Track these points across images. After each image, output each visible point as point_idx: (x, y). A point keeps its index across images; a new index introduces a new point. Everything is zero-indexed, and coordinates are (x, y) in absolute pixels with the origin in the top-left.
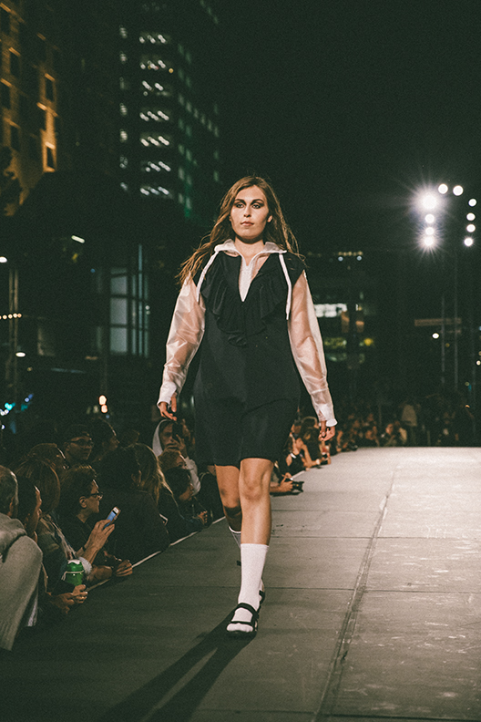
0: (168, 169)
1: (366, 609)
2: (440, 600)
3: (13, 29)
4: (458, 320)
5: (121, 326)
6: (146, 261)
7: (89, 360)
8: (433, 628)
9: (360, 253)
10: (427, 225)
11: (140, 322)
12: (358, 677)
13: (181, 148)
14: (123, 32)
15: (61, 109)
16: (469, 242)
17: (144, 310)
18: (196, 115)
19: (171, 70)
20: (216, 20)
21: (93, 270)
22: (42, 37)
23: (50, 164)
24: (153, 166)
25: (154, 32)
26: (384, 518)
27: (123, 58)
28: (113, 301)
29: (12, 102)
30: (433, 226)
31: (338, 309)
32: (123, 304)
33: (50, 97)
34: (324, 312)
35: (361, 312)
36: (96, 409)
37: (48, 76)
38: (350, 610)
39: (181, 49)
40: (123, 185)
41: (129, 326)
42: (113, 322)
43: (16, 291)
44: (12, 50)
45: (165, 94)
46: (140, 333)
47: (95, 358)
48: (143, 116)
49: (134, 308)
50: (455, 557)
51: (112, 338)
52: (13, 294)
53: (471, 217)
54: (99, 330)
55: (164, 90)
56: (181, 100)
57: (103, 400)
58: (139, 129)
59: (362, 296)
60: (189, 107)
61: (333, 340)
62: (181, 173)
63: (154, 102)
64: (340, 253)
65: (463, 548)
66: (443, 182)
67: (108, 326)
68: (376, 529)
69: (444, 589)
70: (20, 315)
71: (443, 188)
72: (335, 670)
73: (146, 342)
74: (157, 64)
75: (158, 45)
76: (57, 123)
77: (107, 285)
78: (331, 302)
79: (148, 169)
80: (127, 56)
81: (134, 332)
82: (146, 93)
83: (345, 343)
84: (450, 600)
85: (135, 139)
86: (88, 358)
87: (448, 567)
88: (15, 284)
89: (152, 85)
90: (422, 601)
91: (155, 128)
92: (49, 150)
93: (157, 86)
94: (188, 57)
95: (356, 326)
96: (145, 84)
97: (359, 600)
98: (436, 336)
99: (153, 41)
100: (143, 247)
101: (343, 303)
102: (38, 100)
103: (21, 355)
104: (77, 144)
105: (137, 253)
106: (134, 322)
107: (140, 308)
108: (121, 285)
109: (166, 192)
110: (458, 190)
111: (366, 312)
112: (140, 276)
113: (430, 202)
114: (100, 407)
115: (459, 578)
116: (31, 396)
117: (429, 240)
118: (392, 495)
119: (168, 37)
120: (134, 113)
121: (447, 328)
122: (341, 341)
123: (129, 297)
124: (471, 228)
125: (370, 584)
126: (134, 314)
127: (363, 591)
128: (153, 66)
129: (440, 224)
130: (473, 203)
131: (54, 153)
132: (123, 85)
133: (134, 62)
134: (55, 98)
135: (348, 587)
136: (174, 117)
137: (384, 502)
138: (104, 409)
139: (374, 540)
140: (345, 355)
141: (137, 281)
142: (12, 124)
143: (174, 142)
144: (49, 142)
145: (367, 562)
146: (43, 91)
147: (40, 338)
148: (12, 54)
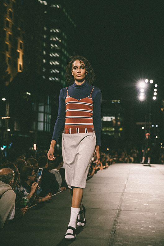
0: (58, 72)
1: (121, 216)
2: (146, 214)
3: (10, 26)
4: (151, 123)
5: (41, 122)
6: (50, 101)
7: (31, 133)
8: (144, 223)
9: (119, 100)
10: (141, 92)
11: (48, 120)
12: (119, 239)
13: (62, 66)
14: (45, 28)
15: (24, 52)
16: (154, 98)
17: (49, 117)
18: (68, 55)
19: (60, 41)
20: (75, 25)
21: (33, 104)
22: (19, 29)
23: (20, 69)
24: (53, 71)
25: (55, 28)
26: (126, 186)
27: (45, 36)
28: (39, 114)
29: (9, 49)
30: (143, 92)
31: (111, 119)
32: (42, 115)
33: (21, 48)
34: (107, 119)
35: (119, 119)
36: (33, 148)
37: (21, 41)
38: (116, 216)
39: (63, 34)
40: (44, 77)
41: (44, 122)
42: (39, 120)
43: (8, 110)
44: (10, 33)
45: (58, 48)
46: (48, 124)
47: (33, 132)
48: (51, 55)
49: (46, 116)
50: (150, 200)
51: (39, 126)
52: (7, 111)
53: (155, 90)
54: (34, 123)
55: (58, 47)
56: (63, 50)
57: (35, 145)
58: (49, 59)
59: (119, 114)
60: (65, 53)
61: (110, 128)
62: (62, 73)
63: (54, 50)
64: (112, 100)
65: (152, 197)
66: (147, 79)
67: (37, 122)
68: (124, 190)
69: (147, 210)
70: (9, 117)
71: (147, 81)
72: (112, 236)
73: (50, 127)
74: (55, 39)
75: (56, 33)
76: (23, 56)
77: (38, 109)
78: (109, 116)
79: (52, 72)
80: (46, 36)
81: (46, 124)
82: (52, 48)
83: (114, 129)
84: (149, 214)
85: (48, 62)
86: (31, 132)
87: (148, 203)
88: (8, 107)
89: (54, 45)
90: (140, 214)
91: (54, 59)
92: (20, 65)
93: (56, 46)
94: (66, 37)
95: (117, 124)
96: (52, 45)
97: (119, 213)
98: (143, 128)
99: (55, 31)
100: (50, 97)
101: (113, 116)
102: (17, 49)
103: (9, 130)
104: (29, 63)
105: (47, 98)
106: (46, 120)
107: (48, 116)
108: (42, 109)
109: (57, 79)
110: (152, 82)
111: (121, 120)
112: (48, 106)
113: (142, 85)
114: (34, 147)
115: (152, 207)
116: (12, 143)
117: (142, 97)
118: (129, 179)
119: (60, 30)
120: (48, 54)
121: (147, 125)
122: (112, 129)
123: (44, 113)
124: (155, 94)
125: (123, 208)
126: (46, 118)
127: (120, 210)
128: (54, 39)
129: (145, 92)
130: (156, 86)
131: (22, 66)
132: (44, 45)
133: (48, 38)
134: (23, 48)
135: (115, 209)
136: (61, 55)
137: (126, 181)
138: (35, 149)
139: (124, 194)
140: (113, 133)
141: (47, 108)
142: (9, 56)
143: (60, 64)
144: (20, 62)
145: (122, 201)
146: (19, 46)
147: (15, 125)
148: (10, 34)
